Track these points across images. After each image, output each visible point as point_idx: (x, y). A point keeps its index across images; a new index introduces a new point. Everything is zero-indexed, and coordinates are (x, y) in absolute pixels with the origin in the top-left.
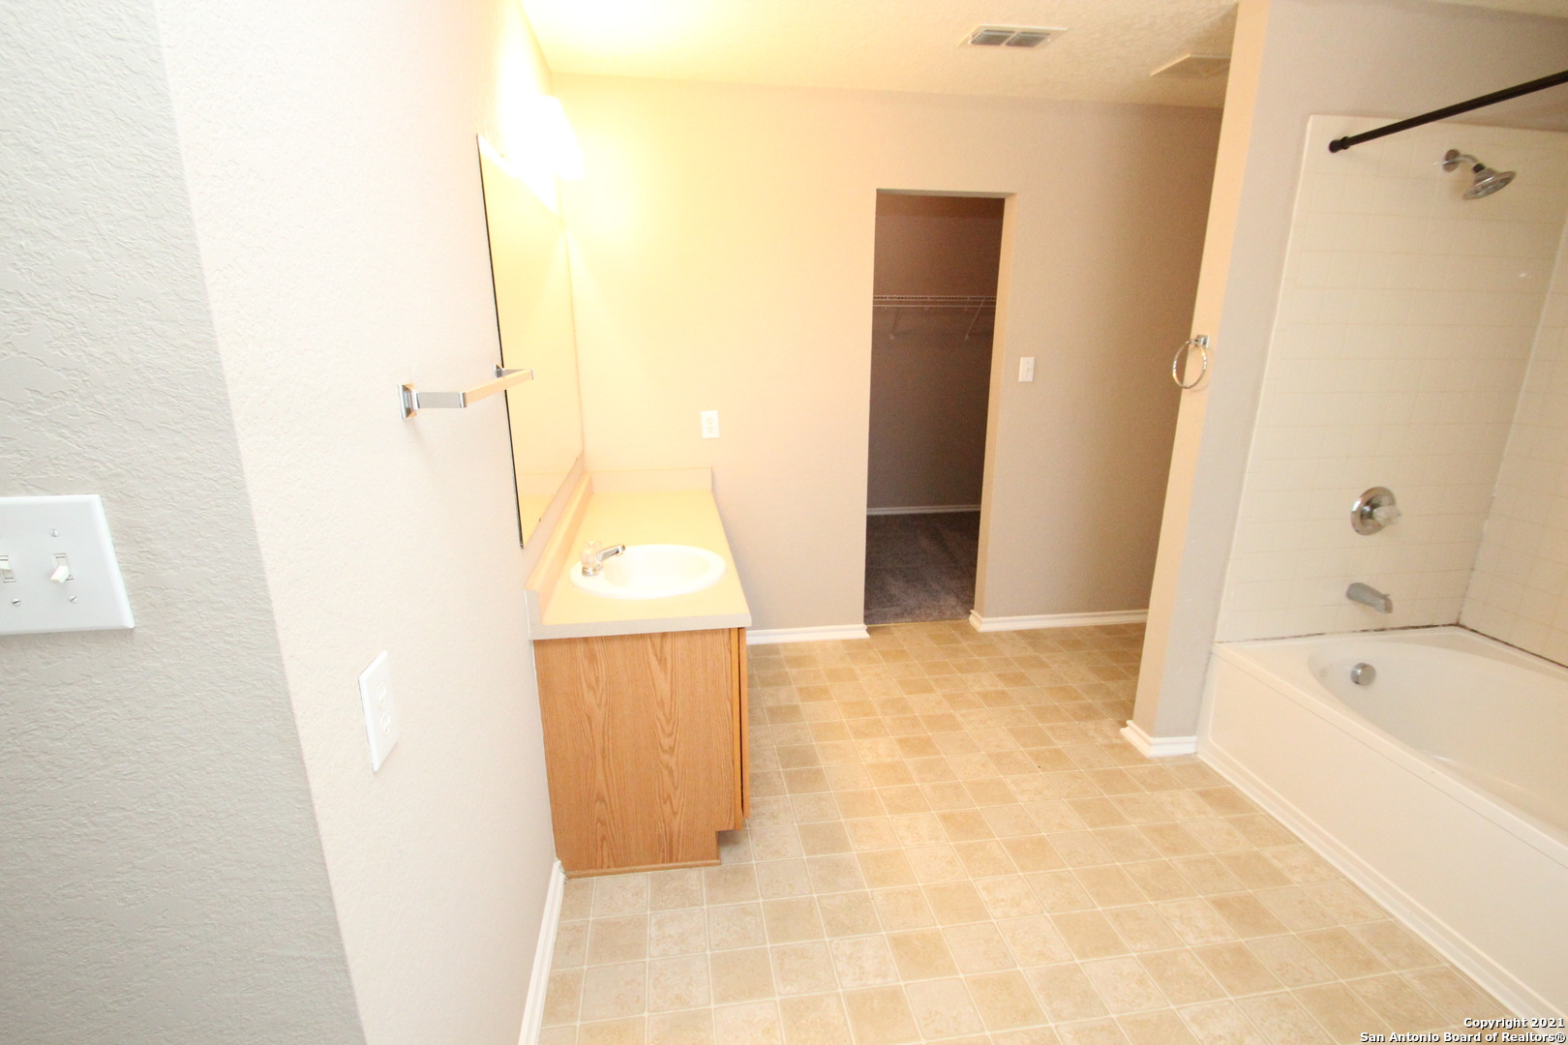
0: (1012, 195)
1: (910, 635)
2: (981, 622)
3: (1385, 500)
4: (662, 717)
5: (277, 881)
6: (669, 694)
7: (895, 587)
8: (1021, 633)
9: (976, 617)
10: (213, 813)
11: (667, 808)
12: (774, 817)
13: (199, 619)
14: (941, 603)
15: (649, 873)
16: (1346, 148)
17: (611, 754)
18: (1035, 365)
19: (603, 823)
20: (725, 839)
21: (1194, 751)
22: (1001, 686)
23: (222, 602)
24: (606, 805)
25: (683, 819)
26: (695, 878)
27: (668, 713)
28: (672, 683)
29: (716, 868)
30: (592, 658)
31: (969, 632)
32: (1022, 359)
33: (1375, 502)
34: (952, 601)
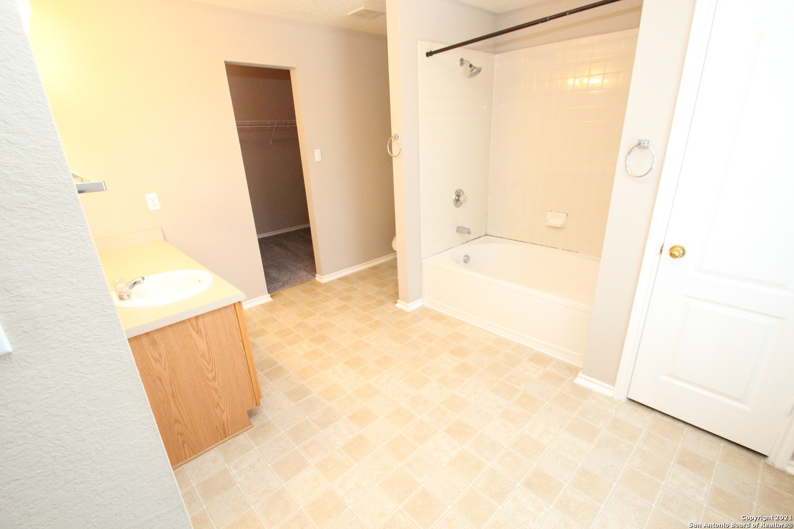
0: (293, 68)
1: (291, 293)
2: (322, 278)
3: (462, 193)
4: (206, 364)
5: (135, 479)
6: (207, 350)
7: (274, 274)
8: (341, 279)
9: (319, 277)
10: (86, 455)
11: (218, 411)
12: (269, 395)
13: (63, 333)
14: (300, 275)
15: (215, 448)
16: (432, 55)
17: (178, 394)
18: (321, 152)
19: (182, 434)
20: (251, 414)
21: (422, 304)
22: (343, 303)
23: (79, 317)
24: (181, 423)
25: (228, 413)
26: (243, 438)
27: (208, 359)
28: (207, 343)
29: (252, 429)
30: (154, 343)
31: (319, 285)
32: (315, 150)
33: (459, 195)
34: (303, 273)
